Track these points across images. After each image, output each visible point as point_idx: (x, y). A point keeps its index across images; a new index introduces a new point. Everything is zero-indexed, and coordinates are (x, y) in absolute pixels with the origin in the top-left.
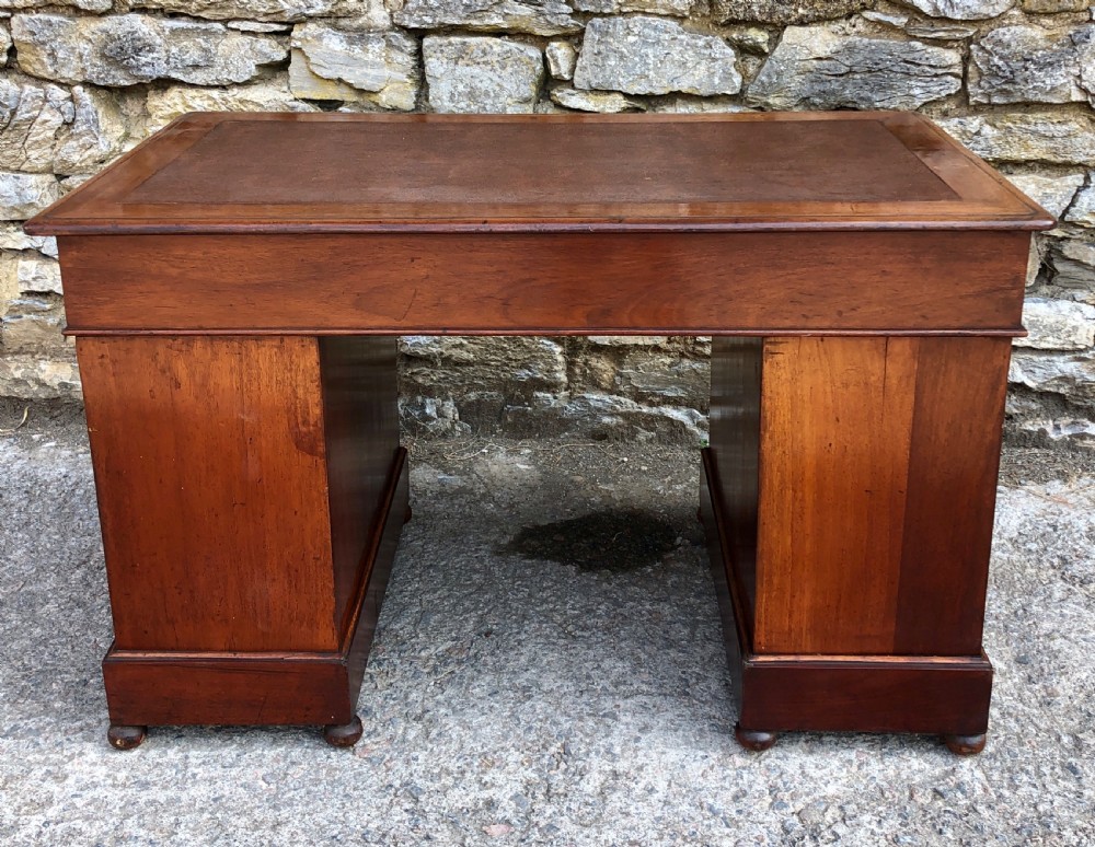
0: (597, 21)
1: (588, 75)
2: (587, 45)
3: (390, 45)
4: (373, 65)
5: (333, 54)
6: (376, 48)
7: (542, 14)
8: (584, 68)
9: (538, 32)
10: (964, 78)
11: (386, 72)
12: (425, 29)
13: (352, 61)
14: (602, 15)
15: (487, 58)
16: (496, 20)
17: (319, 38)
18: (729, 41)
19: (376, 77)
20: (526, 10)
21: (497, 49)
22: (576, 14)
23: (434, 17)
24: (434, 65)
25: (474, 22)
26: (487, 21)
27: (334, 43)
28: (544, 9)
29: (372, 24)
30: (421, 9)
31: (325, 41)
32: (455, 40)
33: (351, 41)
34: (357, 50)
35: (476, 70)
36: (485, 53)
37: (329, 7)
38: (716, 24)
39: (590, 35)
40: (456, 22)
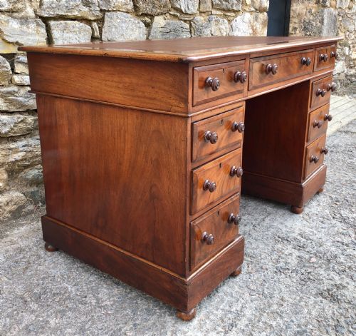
0: (109, 14)
1: (107, 35)
2: (106, 23)
3: (38, 25)
4: (32, 34)
5: (14, 30)
6: (33, 26)
7: (91, 11)
8: (105, 32)
9: (90, 18)
10: (190, 32)
11: (37, 38)
12: (51, 17)
13: (23, 33)
14: (109, 11)
15: (75, 29)
16: (76, 13)
17: (8, 22)
18: (142, 21)
19: (33, 40)
20: (86, 9)
21: (77, 25)
22: (101, 10)
23: (54, 12)
24: (56, 33)
25: (69, 14)
26: (73, 14)
27: (14, 24)
28: (92, 8)
29: (28, 15)
30: (48, 8)
31: (10, 24)
32: (62, 22)
33: (22, 24)
34: (25, 28)
35: (71, 35)
36: (73, 27)
37: (11, 7)
38: (137, 15)
39: (106, 19)
40: (63, 14)
